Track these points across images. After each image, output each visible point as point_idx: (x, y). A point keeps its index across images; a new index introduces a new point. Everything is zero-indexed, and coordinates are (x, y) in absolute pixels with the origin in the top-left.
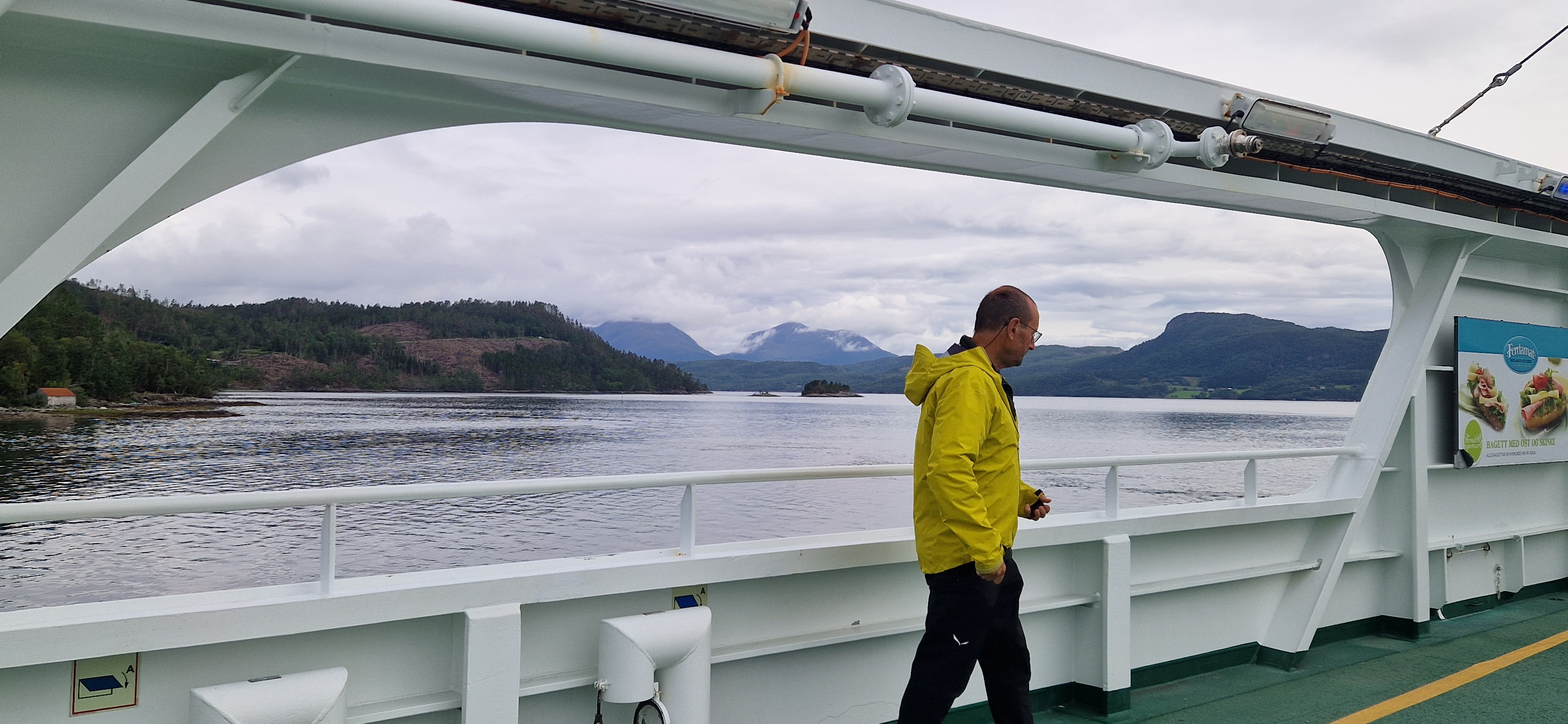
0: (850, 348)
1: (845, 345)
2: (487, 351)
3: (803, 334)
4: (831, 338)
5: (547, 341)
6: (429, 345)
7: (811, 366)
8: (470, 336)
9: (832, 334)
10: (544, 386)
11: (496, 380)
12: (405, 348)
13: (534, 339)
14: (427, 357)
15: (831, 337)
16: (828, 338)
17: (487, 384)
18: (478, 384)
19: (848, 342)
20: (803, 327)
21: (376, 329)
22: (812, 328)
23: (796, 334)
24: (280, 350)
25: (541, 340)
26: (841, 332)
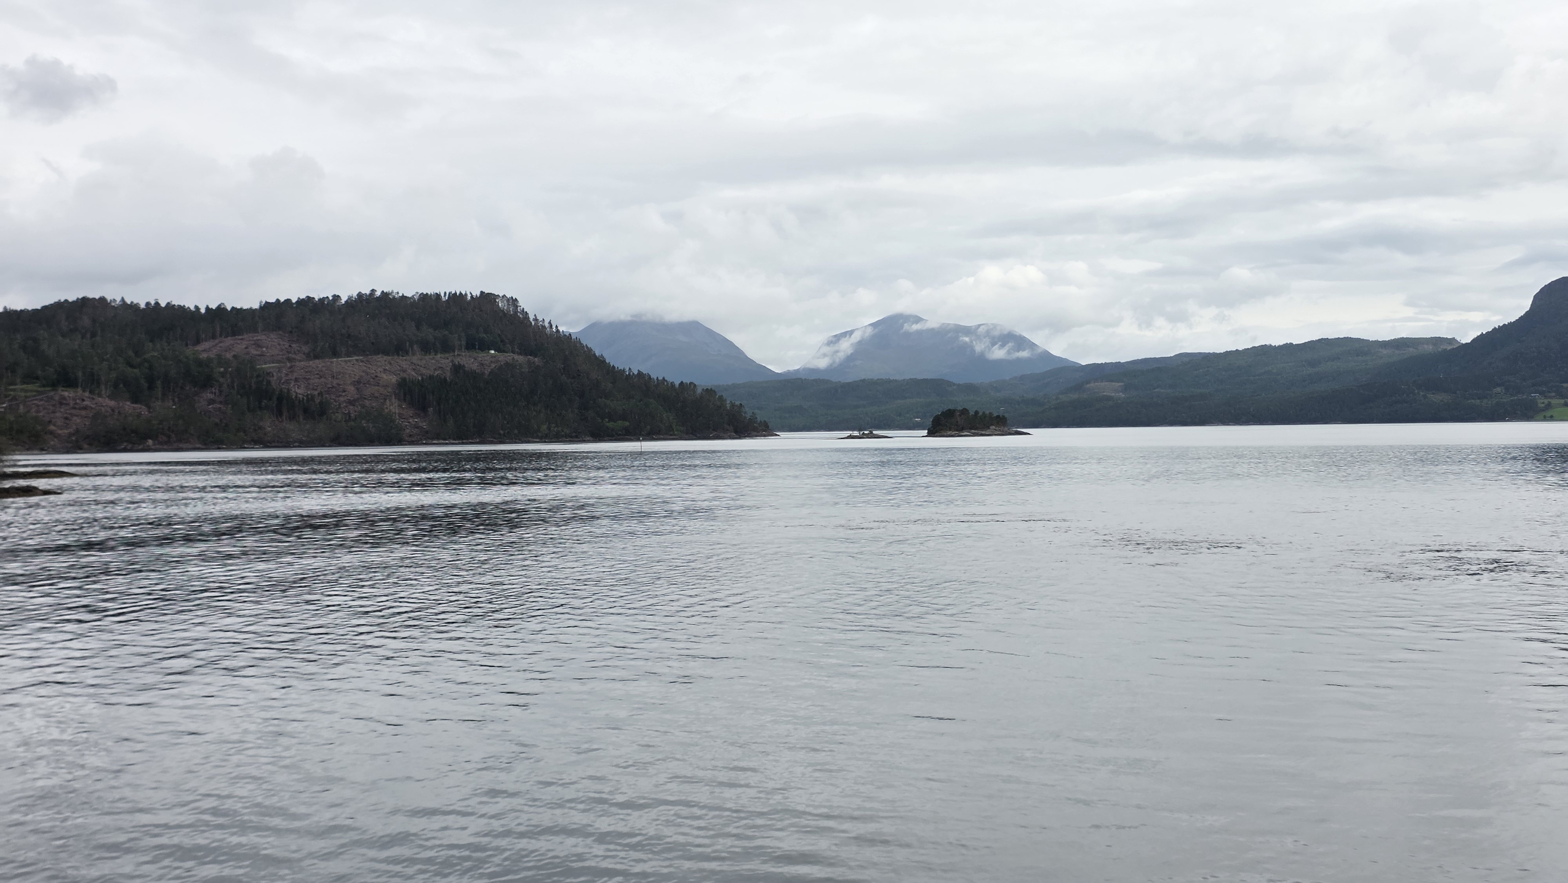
0: (998, 353)
1: (990, 350)
2: (405, 375)
3: (919, 333)
4: (967, 339)
5: (504, 358)
6: (310, 369)
7: (937, 386)
8: (377, 352)
9: (967, 331)
10: (502, 432)
11: (424, 425)
12: (273, 376)
13: (481, 355)
14: (307, 388)
15: (967, 336)
16: (961, 339)
17: (408, 431)
18: (393, 431)
19: (994, 344)
20: (918, 319)
21: (221, 345)
22: (933, 322)
23: (908, 335)
24: (69, 382)
25: (493, 356)
26: (982, 327)
